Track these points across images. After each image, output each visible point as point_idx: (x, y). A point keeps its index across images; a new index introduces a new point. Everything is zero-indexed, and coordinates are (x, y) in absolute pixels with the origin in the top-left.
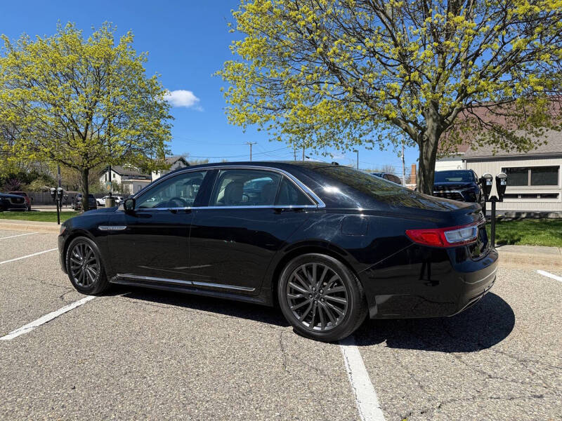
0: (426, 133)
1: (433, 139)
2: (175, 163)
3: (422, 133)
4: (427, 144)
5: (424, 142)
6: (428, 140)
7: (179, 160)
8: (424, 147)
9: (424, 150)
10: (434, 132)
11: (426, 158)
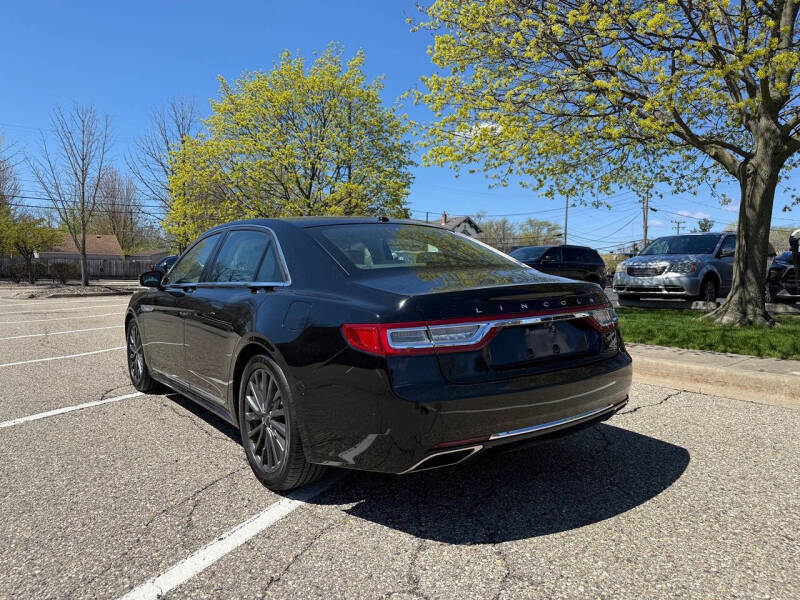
0: (752, 161)
1: (765, 171)
2: (459, 226)
3: (746, 162)
4: (754, 180)
5: (749, 176)
6: (755, 172)
7: (465, 221)
8: (749, 187)
9: (748, 192)
10: (768, 159)
11: (752, 206)
